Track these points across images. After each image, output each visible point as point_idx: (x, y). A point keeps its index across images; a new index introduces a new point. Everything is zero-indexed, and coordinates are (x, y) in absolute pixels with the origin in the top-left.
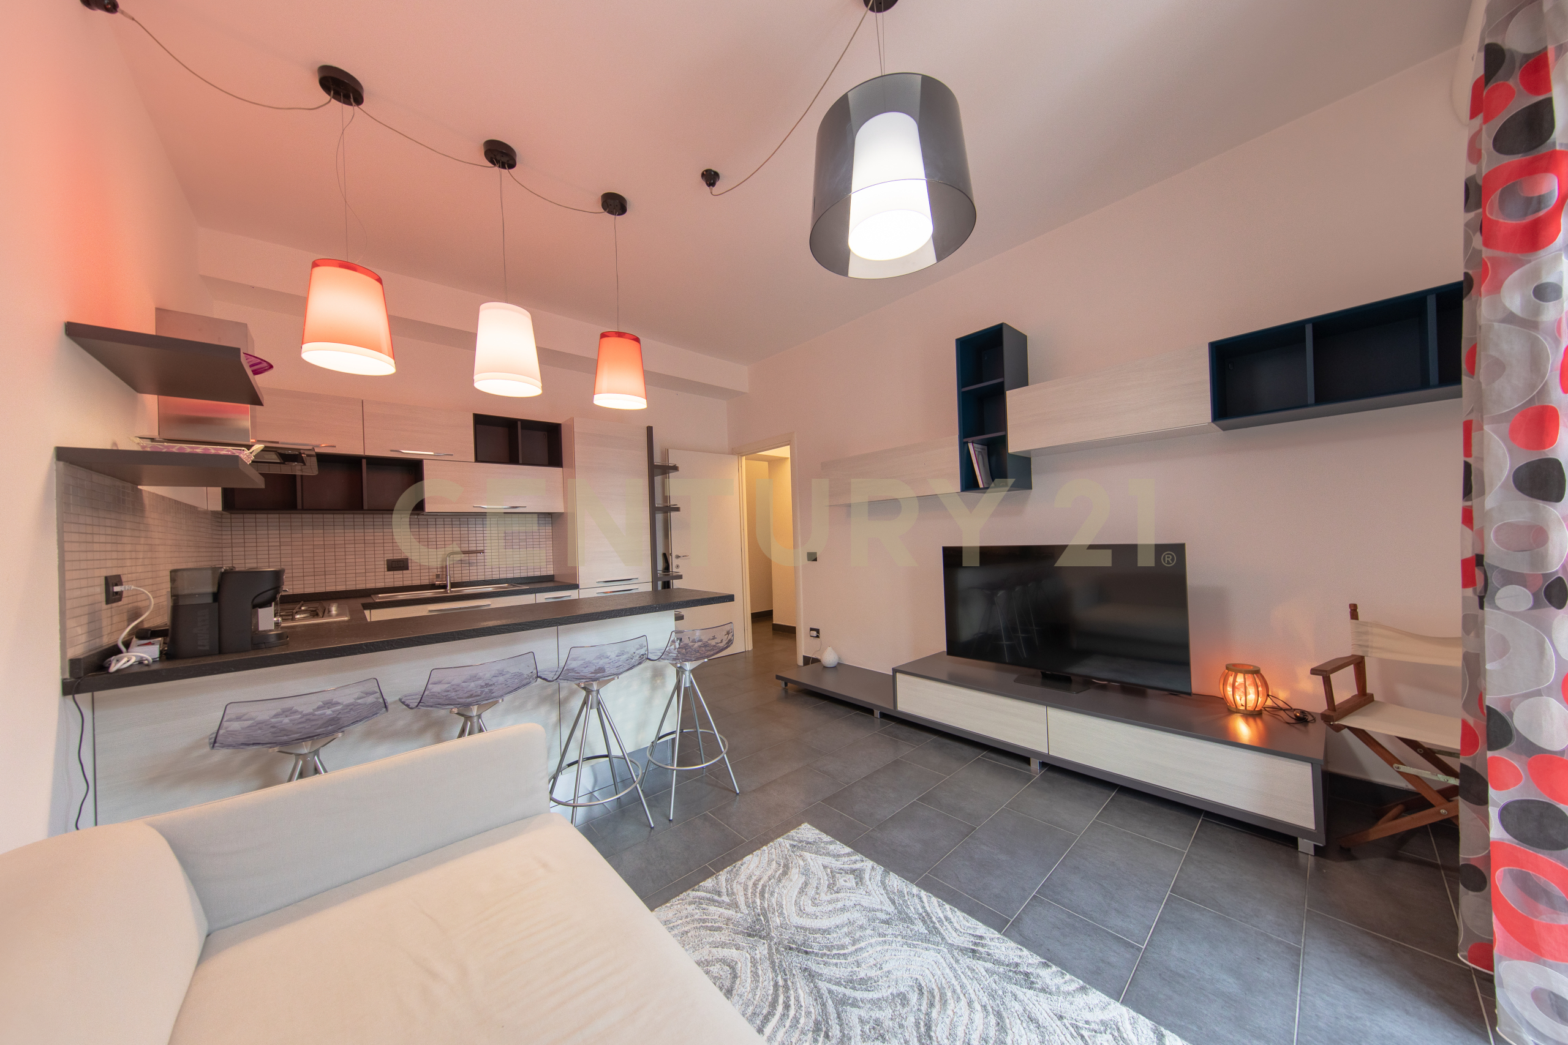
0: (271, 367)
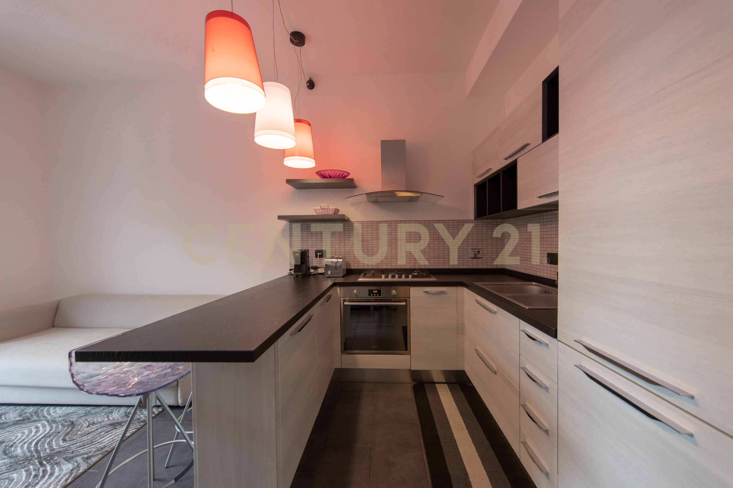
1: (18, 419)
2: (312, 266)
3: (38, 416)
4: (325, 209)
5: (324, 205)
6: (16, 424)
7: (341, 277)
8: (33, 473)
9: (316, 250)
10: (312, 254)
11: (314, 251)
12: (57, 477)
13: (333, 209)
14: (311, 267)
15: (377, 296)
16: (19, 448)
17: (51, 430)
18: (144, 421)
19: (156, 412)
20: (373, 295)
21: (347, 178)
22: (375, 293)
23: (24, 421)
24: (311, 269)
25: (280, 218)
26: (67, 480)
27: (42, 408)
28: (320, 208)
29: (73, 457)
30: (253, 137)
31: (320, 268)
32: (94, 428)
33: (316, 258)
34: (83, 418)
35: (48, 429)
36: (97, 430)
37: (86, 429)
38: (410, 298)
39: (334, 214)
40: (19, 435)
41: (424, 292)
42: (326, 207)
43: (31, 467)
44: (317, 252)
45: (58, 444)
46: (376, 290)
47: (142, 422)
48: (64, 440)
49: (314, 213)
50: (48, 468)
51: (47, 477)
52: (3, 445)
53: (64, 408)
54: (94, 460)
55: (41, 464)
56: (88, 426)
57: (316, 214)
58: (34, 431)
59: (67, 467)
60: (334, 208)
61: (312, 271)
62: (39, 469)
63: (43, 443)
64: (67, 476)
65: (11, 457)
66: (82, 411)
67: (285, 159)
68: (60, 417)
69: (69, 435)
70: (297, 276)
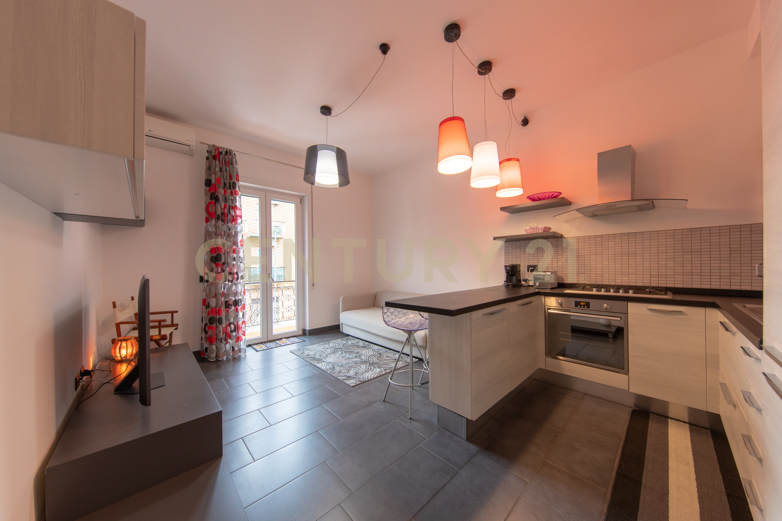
1: (363, 346)
2: (524, 278)
3: (369, 347)
4: (534, 228)
5: (533, 225)
6: (362, 347)
7: (550, 289)
8: (367, 368)
9: (528, 265)
10: (523, 269)
11: (527, 266)
12: (375, 372)
13: (542, 228)
14: (523, 280)
15: (585, 308)
16: (363, 357)
17: (373, 354)
18: (409, 363)
19: (415, 361)
20: (580, 307)
21: (558, 197)
22: (582, 305)
23: (364, 347)
24: (523, 281)
25: (495, 239)
26: (378, 374)
27: (371, 344)
28: (529, 228)
29: (380, 367)
30: (470, 183)
31: (531, 280)
32: (388, 358)
33: (528, 272)
34: (385, 353)
35: (372, 353)
36: (389, 359)
37: (385, 358)
38: (628, 314)
39: (544, 232)
40: (363, 352)
41: (649, 309)
42: (535, 226)
43: (367, 365)
44: (529, 267)
45: (375, 360)
46: (584, 302)
47: (408, 363)
48: (377, 359)
49: (524, 233)
50: (372, 368)
51: (371, 371)
52: (359, 354)
53: (378, 346)
54: (388, 371)
55: (370, 365)
56: (386, 357)
57: (526, 234)
58: (368, 352)
59: (378, 370)
60: (544, 227)
61: (523, 283)
62: (369, 367)
63: (371, 358)
64: (378, 373)
65: (361, 359)
66: (384, 350)
67: (497, 192)
68: (376, 349)
69: (379, 358)
70: (508, 286)
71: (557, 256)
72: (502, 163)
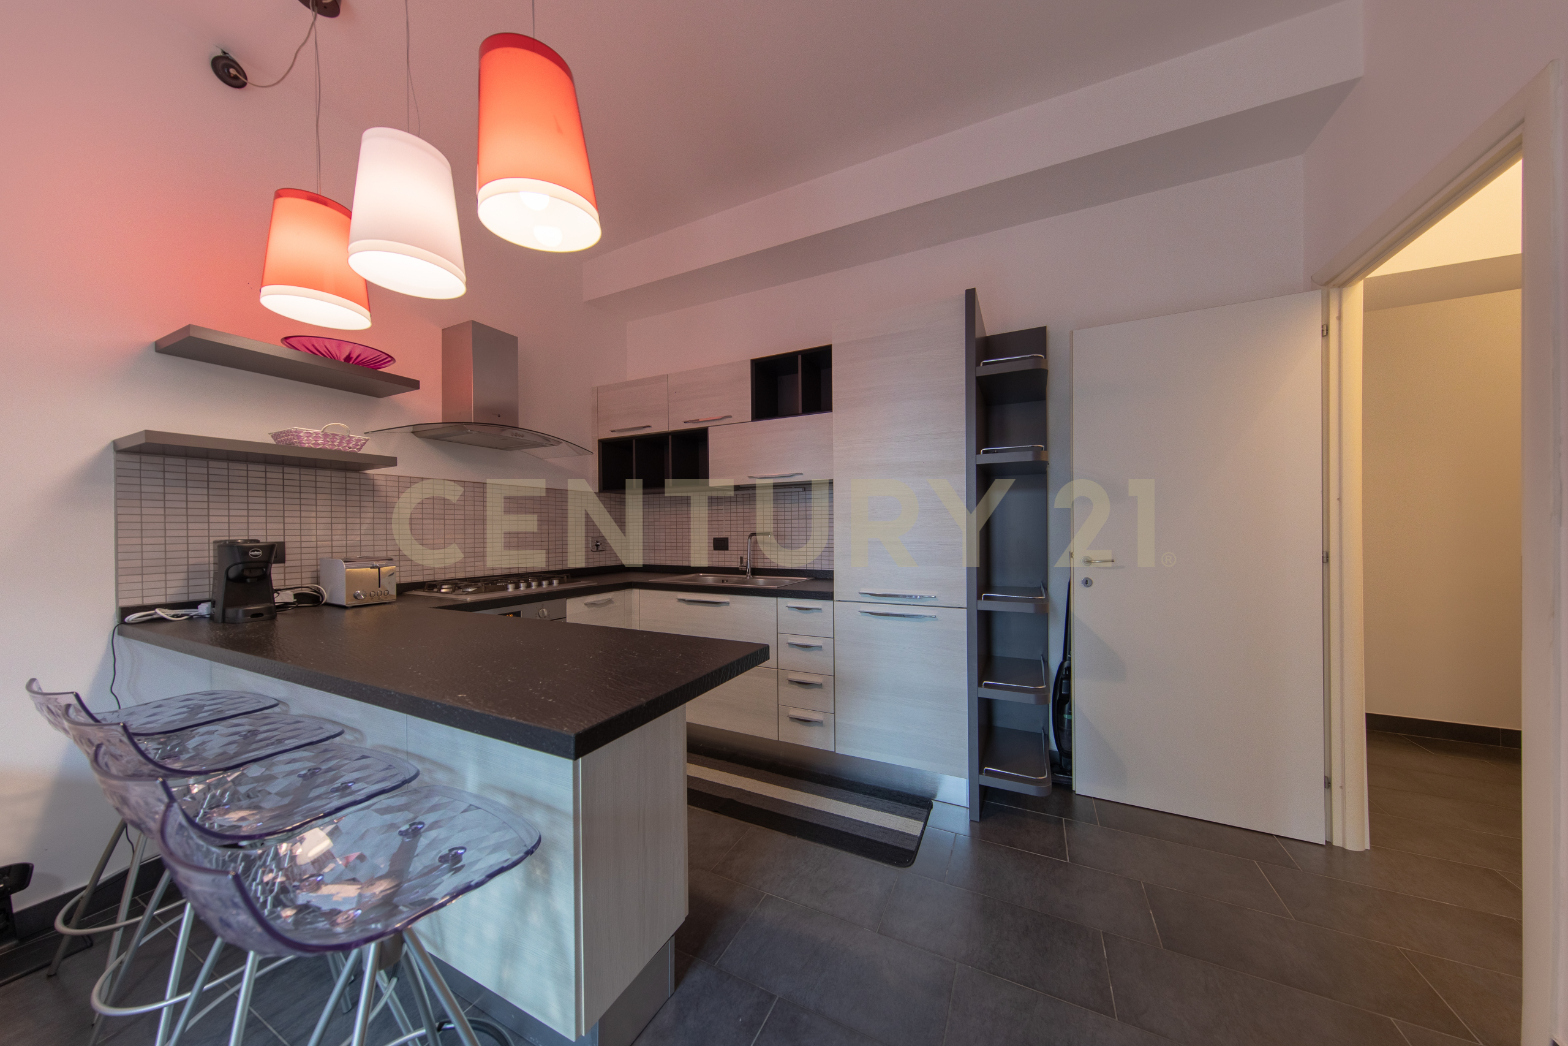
0: (393, 359)
4: (334, 435)
7: (395, 602)
28: (323, 432)
41: (586, 604)
46: (512, 613)
71: (346, 518)
72: (282, 197)
